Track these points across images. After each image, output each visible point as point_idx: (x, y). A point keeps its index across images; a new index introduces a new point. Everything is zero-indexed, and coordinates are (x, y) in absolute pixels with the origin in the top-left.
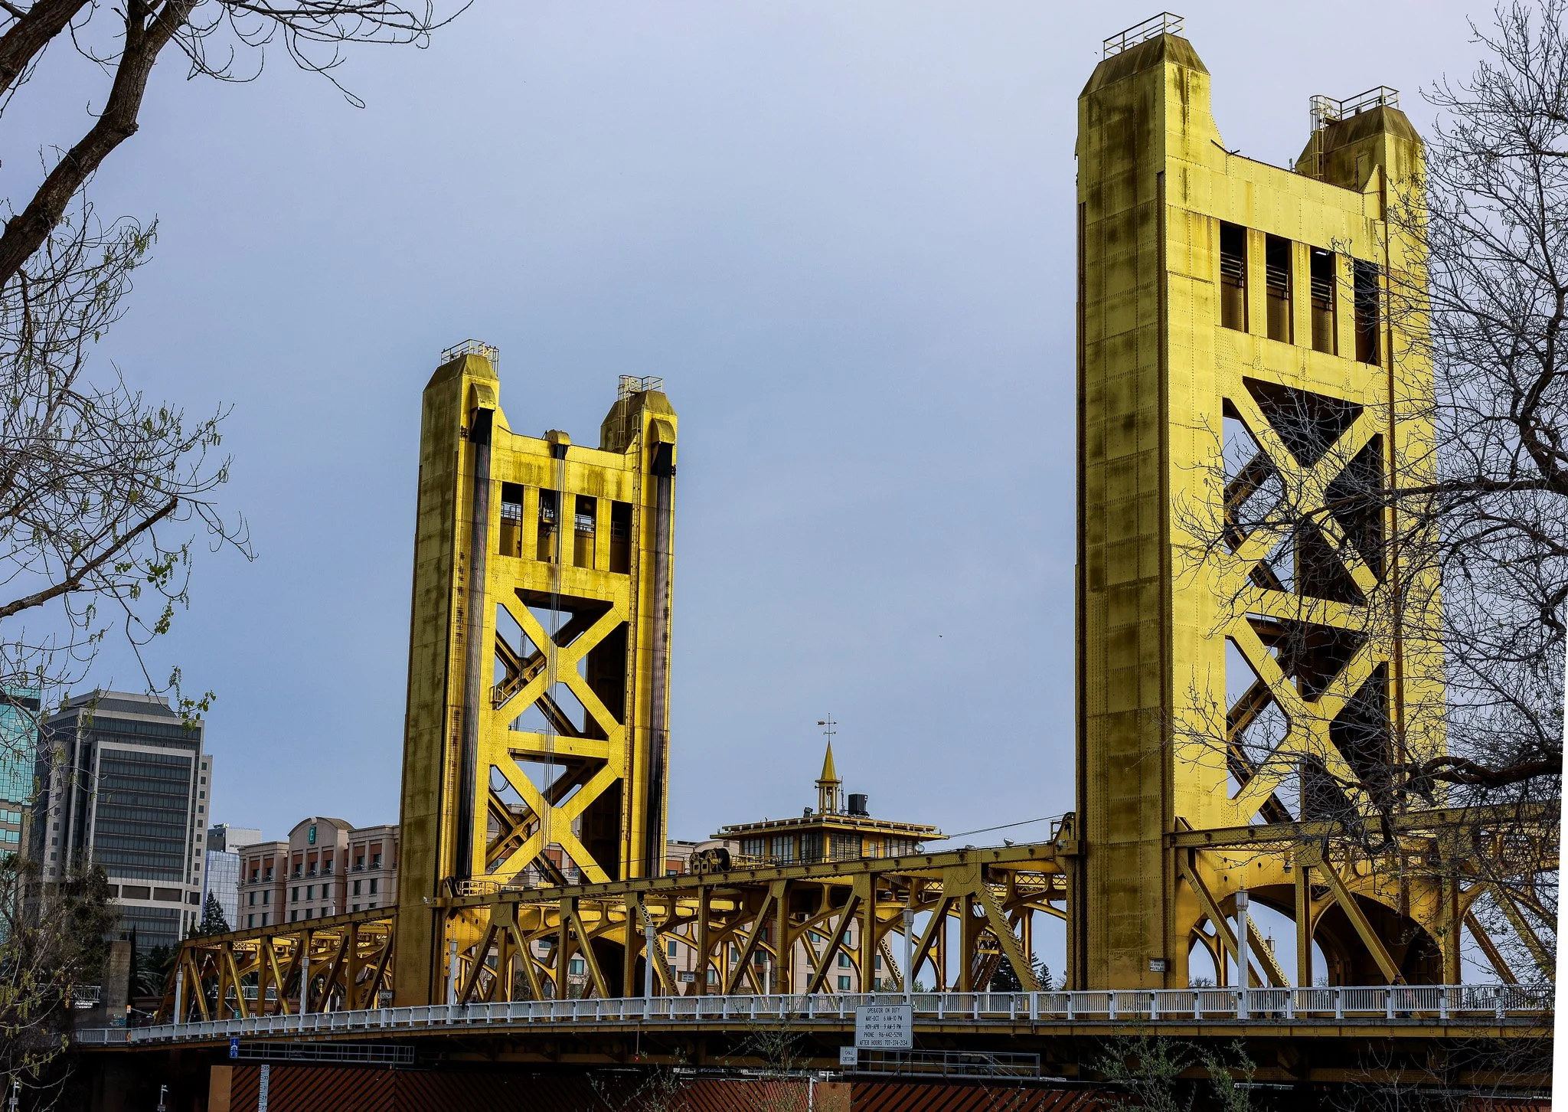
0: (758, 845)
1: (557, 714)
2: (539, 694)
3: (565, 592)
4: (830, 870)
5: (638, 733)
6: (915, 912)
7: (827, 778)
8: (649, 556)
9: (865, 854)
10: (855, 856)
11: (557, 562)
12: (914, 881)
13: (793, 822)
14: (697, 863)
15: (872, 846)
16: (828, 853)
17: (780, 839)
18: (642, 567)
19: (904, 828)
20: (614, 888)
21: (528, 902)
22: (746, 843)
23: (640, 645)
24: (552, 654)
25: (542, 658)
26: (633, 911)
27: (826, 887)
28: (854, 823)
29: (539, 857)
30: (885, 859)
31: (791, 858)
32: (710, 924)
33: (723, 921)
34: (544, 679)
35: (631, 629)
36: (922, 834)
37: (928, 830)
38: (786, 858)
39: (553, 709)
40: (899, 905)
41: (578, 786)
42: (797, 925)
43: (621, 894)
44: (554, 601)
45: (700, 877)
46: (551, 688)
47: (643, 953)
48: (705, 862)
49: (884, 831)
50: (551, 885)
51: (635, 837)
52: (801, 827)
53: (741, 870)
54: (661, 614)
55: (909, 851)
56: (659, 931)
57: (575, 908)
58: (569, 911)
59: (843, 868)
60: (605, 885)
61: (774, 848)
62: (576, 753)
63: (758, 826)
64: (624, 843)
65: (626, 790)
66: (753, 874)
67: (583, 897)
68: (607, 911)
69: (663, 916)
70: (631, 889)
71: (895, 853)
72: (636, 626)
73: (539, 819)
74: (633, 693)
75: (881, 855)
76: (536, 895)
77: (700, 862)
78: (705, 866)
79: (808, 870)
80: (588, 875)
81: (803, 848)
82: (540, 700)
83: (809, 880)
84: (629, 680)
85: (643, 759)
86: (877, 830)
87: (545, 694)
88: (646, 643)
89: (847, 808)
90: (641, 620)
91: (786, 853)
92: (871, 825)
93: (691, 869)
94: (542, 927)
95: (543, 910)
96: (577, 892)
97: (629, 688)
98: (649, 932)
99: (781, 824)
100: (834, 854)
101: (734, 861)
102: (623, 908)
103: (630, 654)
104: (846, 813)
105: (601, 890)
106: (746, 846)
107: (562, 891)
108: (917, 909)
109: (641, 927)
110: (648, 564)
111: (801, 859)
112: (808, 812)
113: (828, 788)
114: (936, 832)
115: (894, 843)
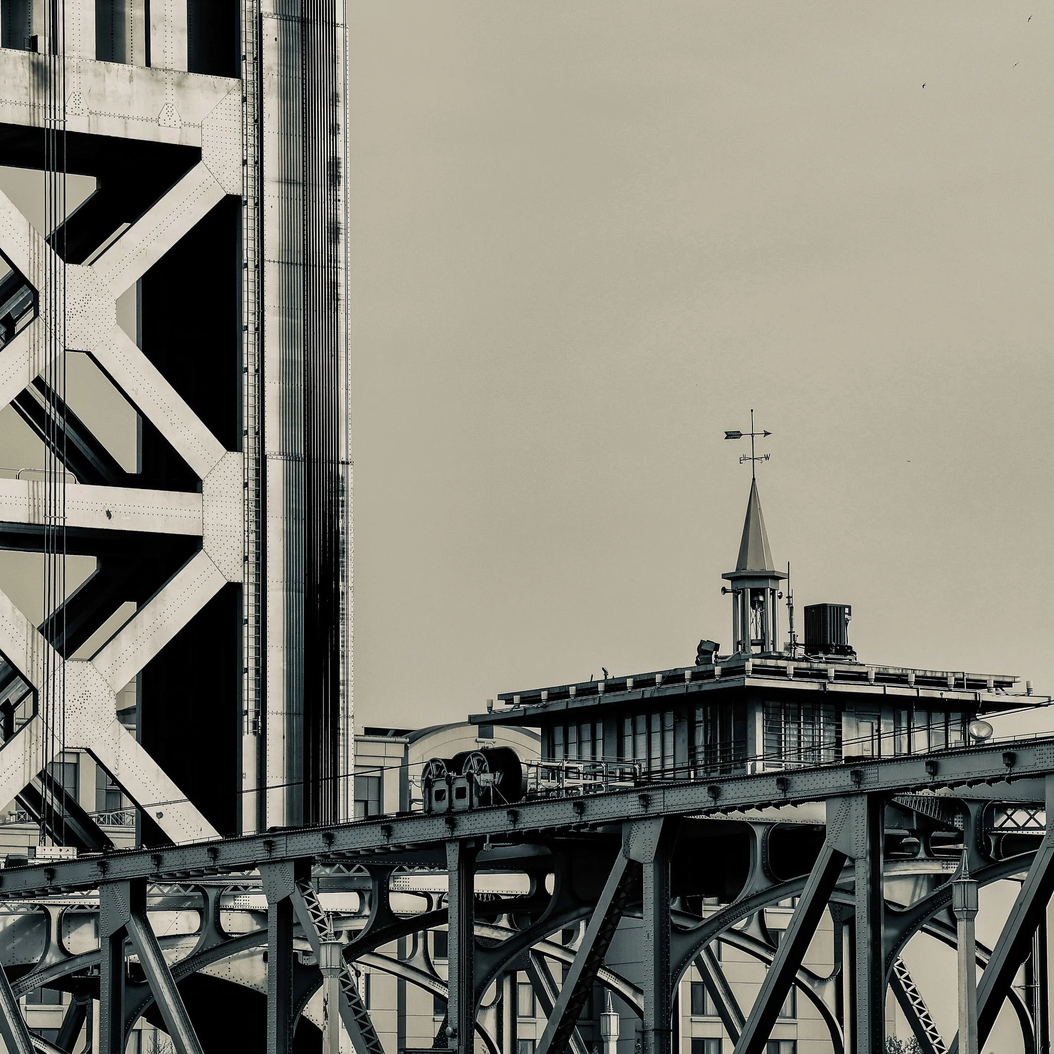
0: (586, 735)
1: (70, 432)
2: (22, 382)
3: (77, 124)
4: (770, 790)
5: (276, 470)
6: (981, 883)
7: (752, 567)
8: (285, 31)
9: (850, 750)
10: (827, 756)
11: (54, 49)
12: (973, 809)
13: (674, 677)
14: (441, 785)
15: (865, 728)
16: (759, 751)
17: (641, 720)
18: (271, 58)
19: (940, 682)
20: (233, 853)
21: (18, 896)
22: (559, 732)
23: (272, 251)
24: (52, 283)
25: (25, 292)
26: (285, 908)
27: (759, 832)
28: (821, 675)
29: (39, 786)
30: (897, 759)
31: (669, 763)
32: (478, 931)
33: (504, 922)
34: (34, 347)
35: (248, 213)
36: (986, 696)
37: (1000, 685)
38: (656, 765)
39: (59, 420)
40: (935, 868)
41: (129, 607)
42: (691, 925)
43: (252, 867)
44: (51, 148)
45: (451, 818)
46: (52, 366)
47: (314, 1010)
48: (461, 783)
49: (893, 690)
50: (70, 853)
51: (276, 726)
52: (694, 687)
53: (547, 798)
54: (322, 174)
55: (955, 737)
56: (350, 954)
57: (139, 908)
58: (123, 914)
59: (801, 785)
60: (212, 848)
61: (628, 742)
62: (121, 523)
63: (586, 690)
64: (249, 742)
65: (249, 611)
66: (580, 807)
67: (158, 878)
68: (218, 909)
69: (357, 915)
70: (279, 853)
71: (920, 743)
72: (260, 205)
73: (33, 690)
74: (260, 372)
75: (888, 750)
76: (37, 880)
77: (450, 781)
78: (461, 793)
79: (715, 792)
80: (163, 824)
81: (700, 740)
82: (24, 398)
83: (719, 816)
84: (248, 340)
85: (288, 535)
86: (877, 690)
87: (38, 382)
88: (286, 247)
89: (801, 639)
90: (272, 190)
91: (656, 753)
92: (862, 677)
93: (428, 799)
94: (52, 958)
95: (55, 913)
96: (143, 866)
97: (249, 360)
98: (329, 957)
99: (643, 682)
100: (776, 751)
101: (532, 778)
102: (260, 902)
103: (248, 276)
104: (800, 651)
105: (202, 859)
106: (559, 739)
107: (104, 866)
108: (982, 876)
109: (307, 947)
110: (285, 51)
111: (694, 766)
112: (706, 651)
113: (756, 592)
114: (1015, 688)
115: (919, 720)
